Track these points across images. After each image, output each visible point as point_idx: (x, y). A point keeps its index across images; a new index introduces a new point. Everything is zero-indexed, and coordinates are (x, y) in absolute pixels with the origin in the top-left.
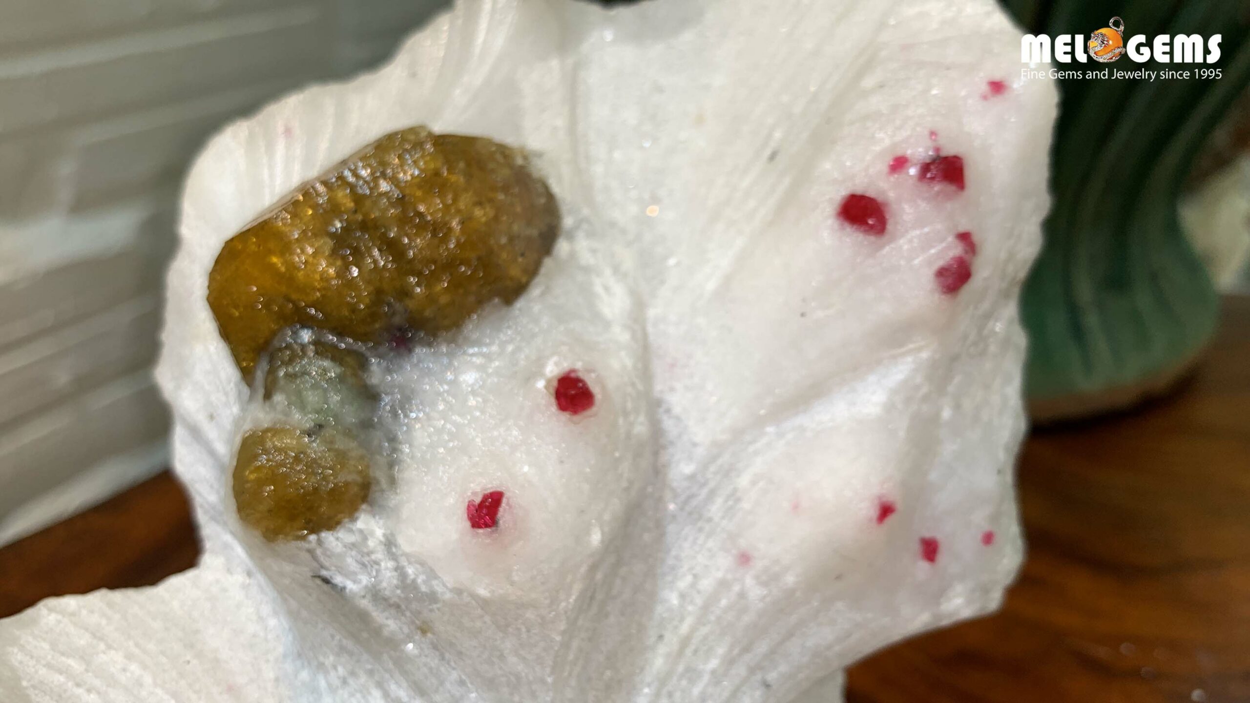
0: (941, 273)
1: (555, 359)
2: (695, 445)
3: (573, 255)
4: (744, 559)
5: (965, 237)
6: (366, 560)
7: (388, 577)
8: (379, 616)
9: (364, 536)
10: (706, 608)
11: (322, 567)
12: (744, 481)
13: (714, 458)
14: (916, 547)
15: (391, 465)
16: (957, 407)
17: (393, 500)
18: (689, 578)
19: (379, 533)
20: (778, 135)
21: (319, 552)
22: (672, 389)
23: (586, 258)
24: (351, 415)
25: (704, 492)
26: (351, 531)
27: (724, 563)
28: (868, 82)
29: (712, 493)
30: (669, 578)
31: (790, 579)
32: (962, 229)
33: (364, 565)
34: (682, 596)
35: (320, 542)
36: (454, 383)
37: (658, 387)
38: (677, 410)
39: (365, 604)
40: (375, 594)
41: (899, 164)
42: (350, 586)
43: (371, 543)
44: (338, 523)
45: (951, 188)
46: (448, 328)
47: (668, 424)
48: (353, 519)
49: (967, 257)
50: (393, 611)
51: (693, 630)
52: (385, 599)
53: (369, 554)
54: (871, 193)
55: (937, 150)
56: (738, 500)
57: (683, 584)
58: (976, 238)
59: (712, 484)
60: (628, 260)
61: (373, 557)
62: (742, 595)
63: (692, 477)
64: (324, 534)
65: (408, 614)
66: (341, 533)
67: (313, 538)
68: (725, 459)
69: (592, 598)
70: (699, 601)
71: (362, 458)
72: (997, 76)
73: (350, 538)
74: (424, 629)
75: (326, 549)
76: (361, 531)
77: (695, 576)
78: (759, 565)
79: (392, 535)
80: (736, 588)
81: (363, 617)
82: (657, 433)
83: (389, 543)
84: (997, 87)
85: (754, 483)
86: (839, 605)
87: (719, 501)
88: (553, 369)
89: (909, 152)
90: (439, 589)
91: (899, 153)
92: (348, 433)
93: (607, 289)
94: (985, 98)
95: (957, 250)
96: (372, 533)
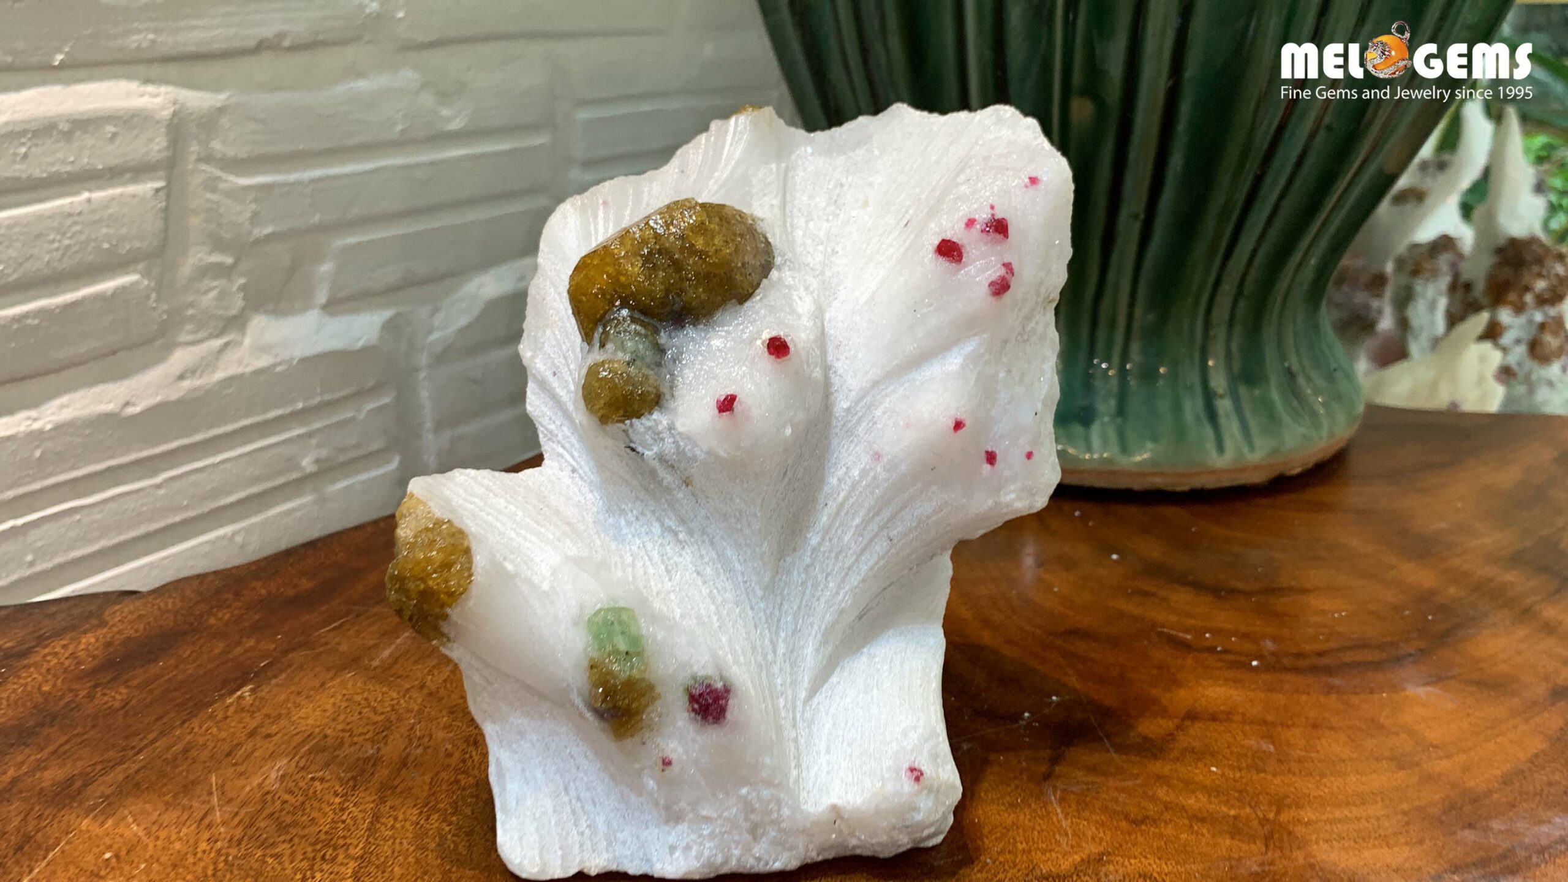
0: (992, 284)
1: (768, 330)
2: (850, 391)
3: (780, 279)
4: (877, 456)
5: (1008, 266)
6: (656, 437)
7: (668, 445)
8: (662, 473)
9: (657, 422)
10: (854, 487)
11: (631, 441)
12: (878, 412)
13: (861, 399)
14: (983, 456)
15: (671, 388)
16: (1009, 371)
17: (673, 405)
18: (844, 469)
19: (665, 422)
20: (911, 212)
21: (630, 431)
22: (838, 360)
23: (789, 281)
24: (649, 355)
25: (856, 418)
26: (649, 419)
27: (865, 459)
28: (962, 178)
29: (860, 420)
30: (832, 470)
31: (903, 468)
32: (1006, 261)
33: (655, 439)
34: (839, 480)
35: (631, 425)
36: (709, 345)
37: (830, 358)
38: (840, 371)
39: (656, 464)
40: (661, 458)
41: (970, 223)
42: (647, 453)
43: (660, 428)
44: (642, 414)
45: (999, 237)
46: (705, 316)
47: (835, 380)
48: (651, 413)
49: (1008, 276)
50: (670, 469)
51: (846, 499)
52: (667, 462)
53: (659, 433)
54: (954, 240)
55: (993, 215)
56: (875, 423)
57: (841, 472)
58: (1015, 267)
59: (860, 414)
60: (814, 284)
61: (661, 436)
62: (875, 478)
63: (848, 410)
64: (634, 420)
65: (678, 472)
66: (644, 420)
67: (628, 422)
68: (868, 399)
69: (785, 473)
70: (849, 482)
71: (656, 380)
72: (1033, 175)
73: (649, 424)
74: (687, 482)
75: (635, 430)
76: (655, 420)
77: (847, 468)
78: (885, 460)
79: (673, 423)
80: (872, 474)
81: (653, 473)
82: (827, 384)
83: (671, 428)
84: (1033, 181)
85: (884, 413)
86: (934, 488)
87: (864, 424)
88: (766, 335)
89: (977, 217)
90: (698, 453)
91: (972, 217)
92: (648, 366)
93: (800, 298)
94: (1026, 187)
95: (1002, 271)
96: (661, 422)
